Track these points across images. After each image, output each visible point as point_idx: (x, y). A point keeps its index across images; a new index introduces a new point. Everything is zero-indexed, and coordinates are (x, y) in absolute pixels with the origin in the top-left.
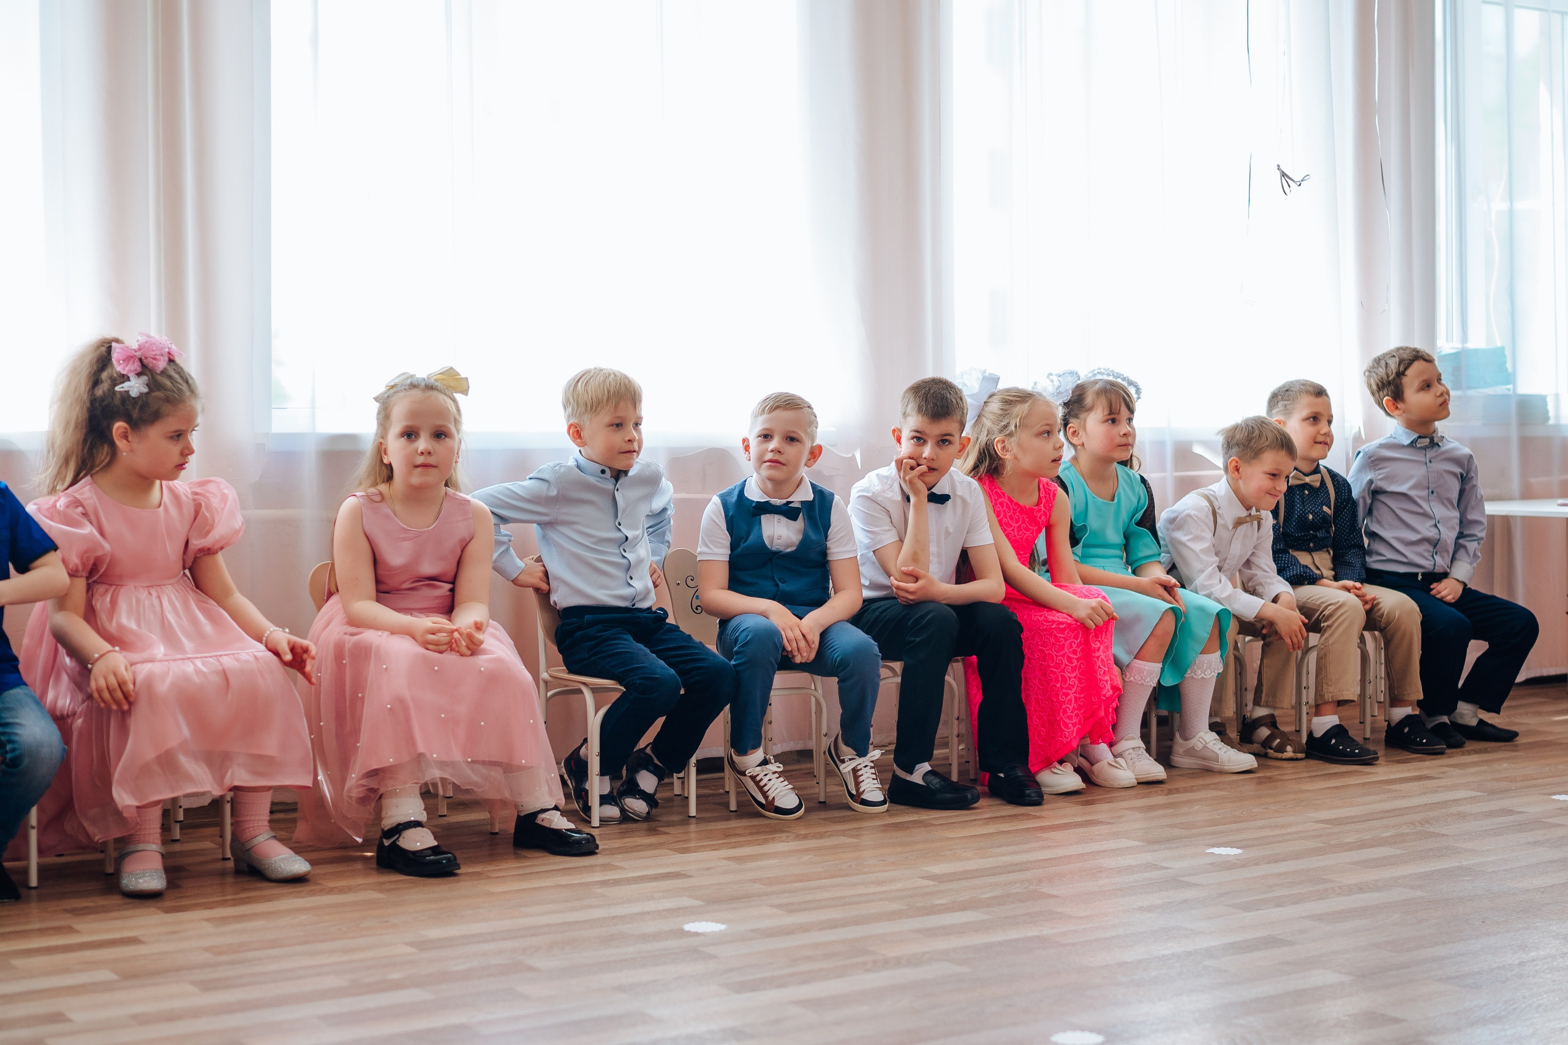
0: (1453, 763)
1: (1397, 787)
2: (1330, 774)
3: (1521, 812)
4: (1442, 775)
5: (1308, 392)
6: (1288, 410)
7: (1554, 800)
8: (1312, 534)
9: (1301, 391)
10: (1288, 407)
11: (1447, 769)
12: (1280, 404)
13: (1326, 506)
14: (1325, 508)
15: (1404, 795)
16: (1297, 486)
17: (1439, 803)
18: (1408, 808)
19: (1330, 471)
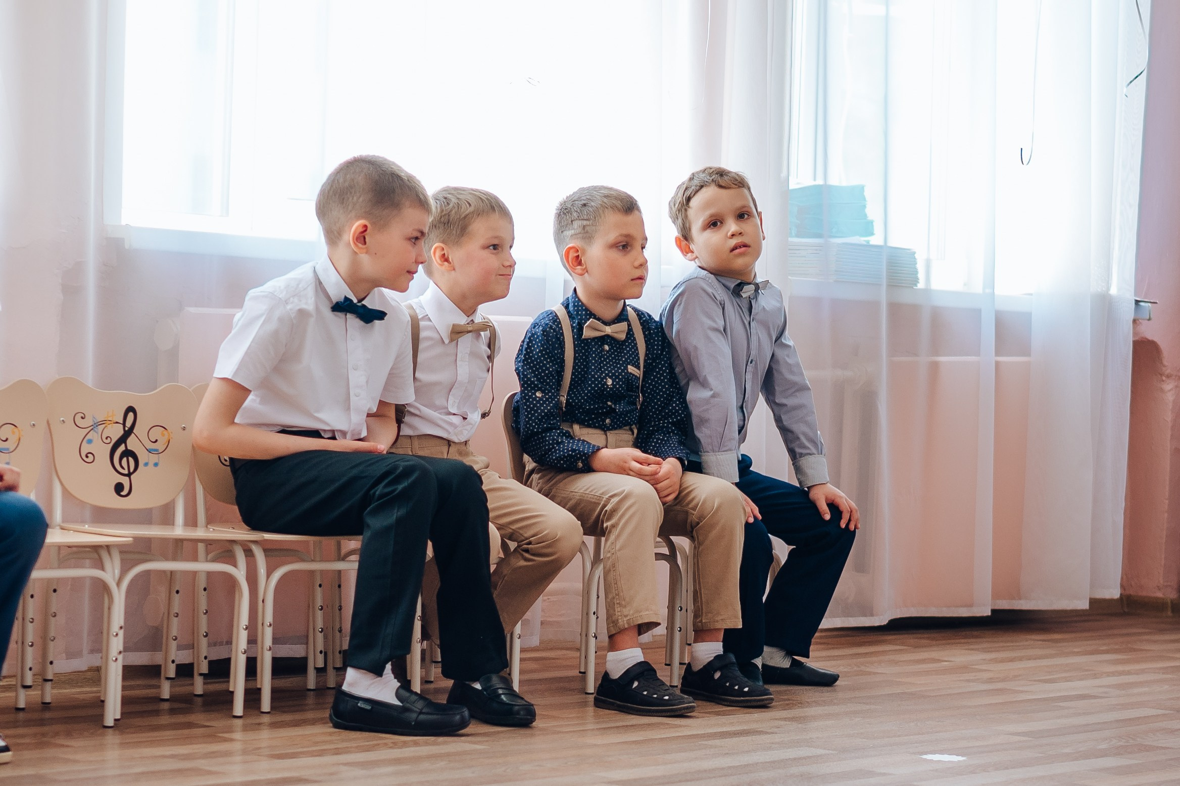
0: (789, 716)
1: (717, 742)
2: (627, 726)
3: (884, 774)
4: (776, 730)
5: (614, 208)
6: (587, 232)
7: (926, 760)
8: (610, 406)
9: (604, 207)
10: (588, 228)
11: (782, 723)
12: (576, 224)
13: (632, 365)
14: (631, 369)
15: (727, 751)
16: (594, 339)
17: (774, 762)
18: (733, 767)
19: (640, 314)
